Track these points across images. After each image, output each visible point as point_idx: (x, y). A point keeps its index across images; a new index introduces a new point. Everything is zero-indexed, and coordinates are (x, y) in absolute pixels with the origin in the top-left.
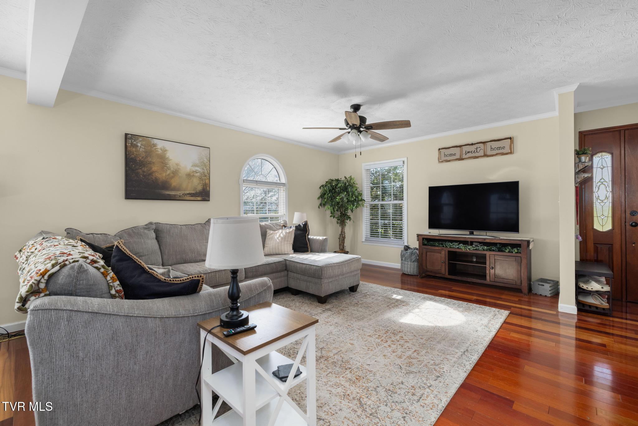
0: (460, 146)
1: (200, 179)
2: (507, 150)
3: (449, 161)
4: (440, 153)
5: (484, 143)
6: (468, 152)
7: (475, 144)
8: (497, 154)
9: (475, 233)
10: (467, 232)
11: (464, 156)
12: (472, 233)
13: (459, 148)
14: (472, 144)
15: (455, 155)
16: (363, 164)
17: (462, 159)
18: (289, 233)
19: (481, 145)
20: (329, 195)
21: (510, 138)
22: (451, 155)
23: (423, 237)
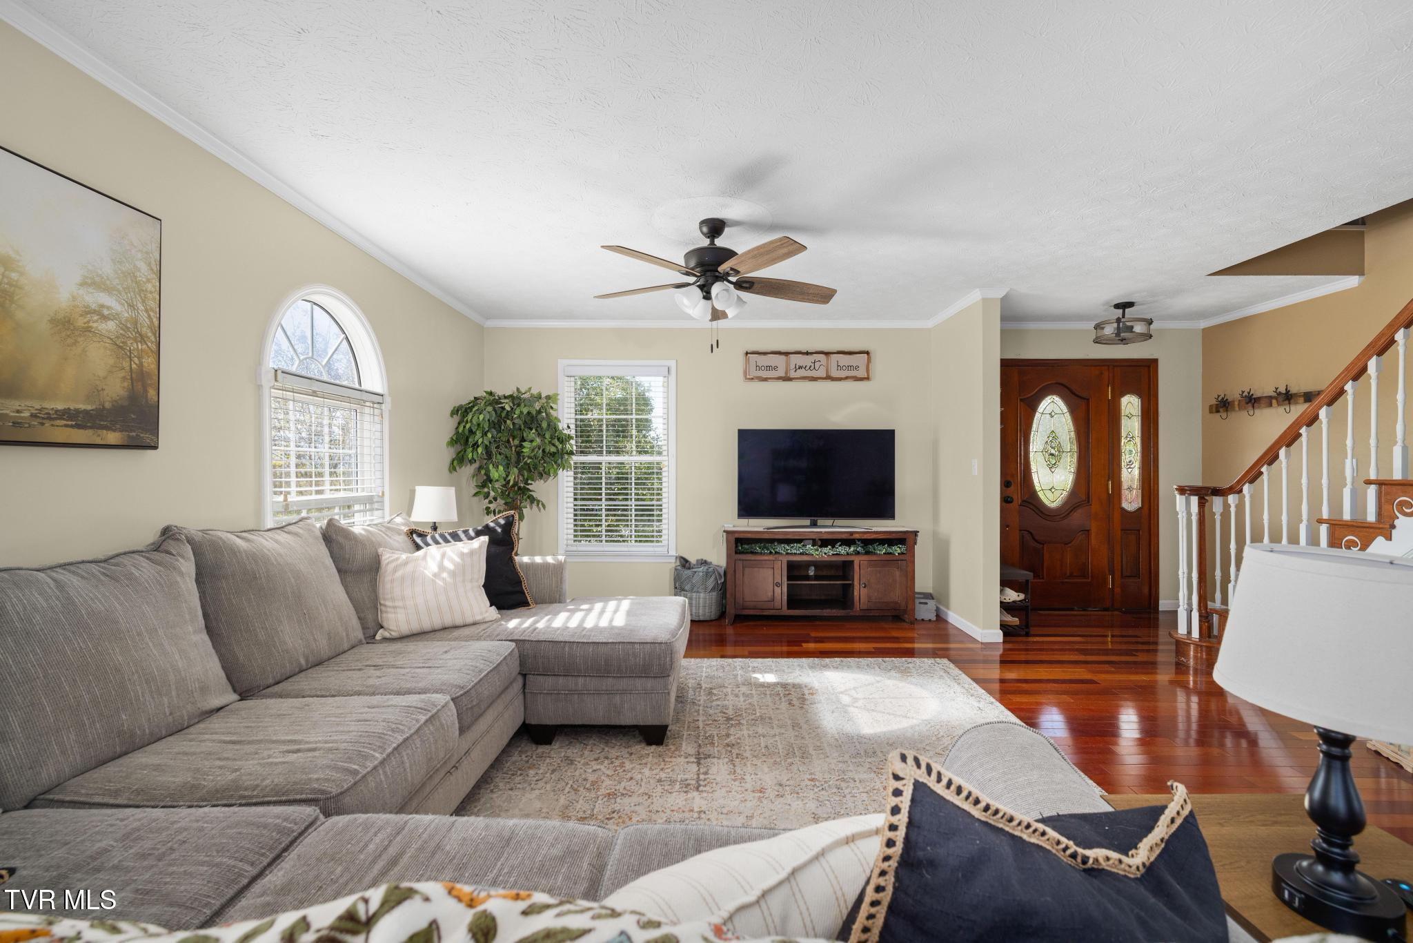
0: (787, 354)
1: (119, 347)
2: (861, 373)
3: (766, 380)
4: (747, 361)
5: (827, 354)
6: (800, 367)
7: (812, 353)
8: (847, 378)
9: (820, 522)
10: (807, 522)
11: (792, 374)
12: (814, 524)
13: (783, 357)
14: (807, 353)
15: (775, 368)
16: (562, 363)
17: (790, 379)
18: (472, 553)
19: (822, 357)
20: (489, 435)
21: (868, 353)
22: (769, 368)
23: (737, 536)
